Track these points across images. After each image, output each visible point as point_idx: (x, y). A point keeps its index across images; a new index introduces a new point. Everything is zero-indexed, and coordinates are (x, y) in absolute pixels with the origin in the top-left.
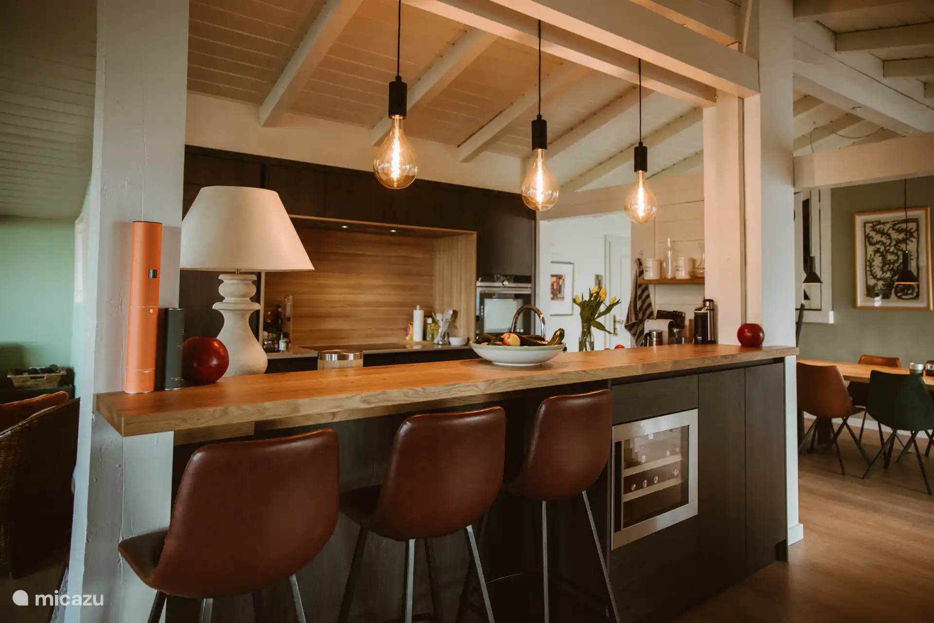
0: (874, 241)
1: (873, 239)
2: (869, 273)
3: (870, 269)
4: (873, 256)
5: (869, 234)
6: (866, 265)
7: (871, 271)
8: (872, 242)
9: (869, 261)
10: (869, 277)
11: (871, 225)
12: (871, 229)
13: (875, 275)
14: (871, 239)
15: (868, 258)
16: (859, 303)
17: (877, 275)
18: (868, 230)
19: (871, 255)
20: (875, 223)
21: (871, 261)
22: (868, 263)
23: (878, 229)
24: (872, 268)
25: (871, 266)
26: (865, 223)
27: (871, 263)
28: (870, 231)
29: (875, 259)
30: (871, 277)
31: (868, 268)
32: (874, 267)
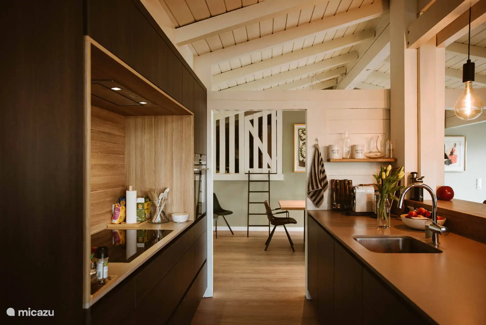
0: (303, 138)
1: (302, 137)
2: (300, 154)
3: (301, 152)
4: (302, 146)
5: (300, 135)
6: (299, 151)
7: (301, 153)
8: (302, 139)
9: (300, 148)
10: (300, 157)
11: (301, 130)
12: (302, 132)
13: (303, 155)
14: (301, 138)
15: (300, 147)
16: (296, 169)
17: (304, 155)
18: (300, 132)
19: (301, 145)
20: (303, 130)
21: (301, 148)
22: (300, 150)
23: (304, 133)
24: (302, 152)
25: (301, 151)
26: (299, 129)
27: (301, 150)
28: (301, 133)
29: (303, 147)
30: (301, 156)
31: (300, 152)
32: (303, 152)
